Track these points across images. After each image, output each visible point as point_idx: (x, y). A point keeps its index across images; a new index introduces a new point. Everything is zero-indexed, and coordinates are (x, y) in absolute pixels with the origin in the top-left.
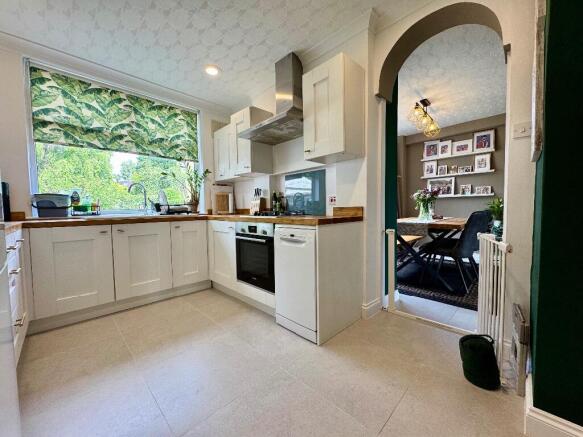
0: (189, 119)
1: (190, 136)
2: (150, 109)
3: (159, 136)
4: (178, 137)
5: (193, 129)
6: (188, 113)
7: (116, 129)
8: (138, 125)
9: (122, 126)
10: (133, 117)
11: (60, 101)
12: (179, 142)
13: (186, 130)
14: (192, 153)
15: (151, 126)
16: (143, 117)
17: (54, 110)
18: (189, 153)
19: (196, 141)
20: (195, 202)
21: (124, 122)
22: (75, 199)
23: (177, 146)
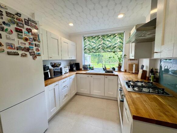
0: (120, 36)
1: (120, 42)
2: (107, 38)
3: (109, 45)
4: (116, 44)
5: (122, 39)
6: (120, 34)
7: (98, 46)
8: (104, 44)
9: (100, 45)
10: (102, 42)
11: (88, 43)
12: (116, 45)
13: (119, 40)
14: (121, 49)
15: (108, 43)
16: (105, 40)
17: (87, 45)
18: (119, 49)
19: (123, 43)
20: (120, 67)
21: (100, 44)
22: (89, 65)
23: (115, 47)
